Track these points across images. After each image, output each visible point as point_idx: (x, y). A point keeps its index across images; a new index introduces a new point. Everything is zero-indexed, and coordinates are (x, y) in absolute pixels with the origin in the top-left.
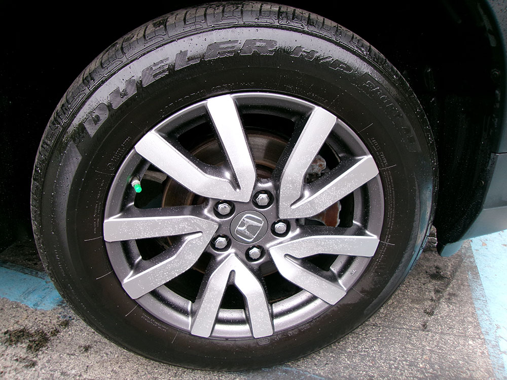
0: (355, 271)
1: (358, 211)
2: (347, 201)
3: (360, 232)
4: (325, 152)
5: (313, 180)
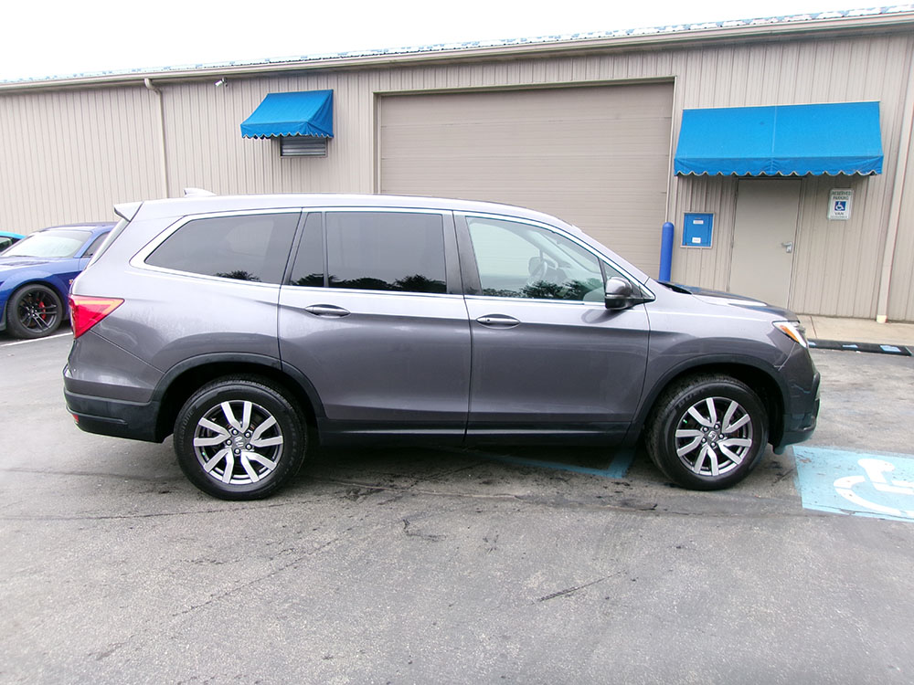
0: (745, 451)
1: (744, 433)
2: (741, 429)
3: (746, 438)
4: (734, 415)
5: (732, 422)
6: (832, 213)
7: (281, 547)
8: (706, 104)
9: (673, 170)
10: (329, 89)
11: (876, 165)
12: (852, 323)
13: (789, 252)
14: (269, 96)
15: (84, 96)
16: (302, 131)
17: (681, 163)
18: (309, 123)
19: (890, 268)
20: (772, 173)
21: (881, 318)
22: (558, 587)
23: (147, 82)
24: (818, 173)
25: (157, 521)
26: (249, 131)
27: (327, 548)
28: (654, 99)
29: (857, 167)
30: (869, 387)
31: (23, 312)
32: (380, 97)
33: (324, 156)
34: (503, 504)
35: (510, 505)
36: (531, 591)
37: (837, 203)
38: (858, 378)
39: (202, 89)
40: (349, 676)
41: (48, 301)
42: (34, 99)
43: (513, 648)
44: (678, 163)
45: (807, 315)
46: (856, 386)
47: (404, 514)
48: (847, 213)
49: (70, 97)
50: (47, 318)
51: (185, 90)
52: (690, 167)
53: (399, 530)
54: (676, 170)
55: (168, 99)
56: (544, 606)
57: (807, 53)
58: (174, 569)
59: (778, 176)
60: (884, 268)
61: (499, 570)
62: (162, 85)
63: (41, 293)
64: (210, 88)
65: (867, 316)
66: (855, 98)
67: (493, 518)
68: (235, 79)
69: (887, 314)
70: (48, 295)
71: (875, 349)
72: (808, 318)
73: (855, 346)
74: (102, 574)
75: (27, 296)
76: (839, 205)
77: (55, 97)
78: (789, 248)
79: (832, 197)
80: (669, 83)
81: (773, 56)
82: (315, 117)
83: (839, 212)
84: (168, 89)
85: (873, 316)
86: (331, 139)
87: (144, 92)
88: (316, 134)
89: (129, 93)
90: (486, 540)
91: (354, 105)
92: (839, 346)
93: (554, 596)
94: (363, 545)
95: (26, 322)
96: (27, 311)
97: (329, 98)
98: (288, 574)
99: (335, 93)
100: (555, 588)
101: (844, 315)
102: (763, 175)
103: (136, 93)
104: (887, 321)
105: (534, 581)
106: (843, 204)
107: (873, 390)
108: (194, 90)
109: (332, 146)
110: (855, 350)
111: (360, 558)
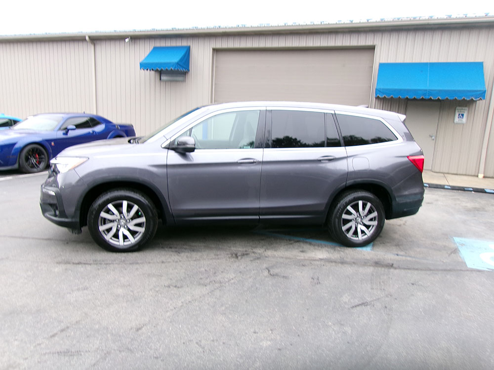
6: (457, 120)
7: (208, 280)
8: (391, 60)
9: (375, 94)
10: (188, 45)
11: (482, 95)
12: (465, 178)
13: (433, 140)
14: (155, 48)
15: (51, 44)
16: (174, 67)
17: (380, 91)
18: (178, 63)
19: (486, 150)
20: (427, 97)
21: (481, 176)
22: (358, 301)
23: (87, 38)
24: (452, 98)
25: (137, 266)
26: (144, 66)
27: (232, 281)
28: (364, 57)
29: (472, 96)
30: (483, 210)
31: (27, 159)
32: (216, 51)
33: (184, 81)
34: (314, 262)
35: (318, 263)
36: (345, 303)
37: (459, 115)
38: (477, 205)
39: (117, 43)
40: (270, 341)
41: (40, 153)
42: (23, 45)
43: (348, 329)
44: (378, 91)
45: (442, 173)
46: (477, 209)
47: (265, 266)
48: (464, 120)
49: (43, 45)
50: (40, 163)
51: (108, 43)
52: (383, 93)
53: (266, 273)
54: (376, 95)
55: (98, 47)
56: (355, 310)
57: (446, 35)
58: (157, 289)
59: (430, 100)
60: (483, 150)
61: (326, 293)
62: (95, 40)
63: (37, 149)
64: (122, 43)
65: (473, 174)
66: (471, 59)
67: (312, 268)
68: (136, 38)
69: (484, 173)
70: (40, 150)
71: (482, 191)
72: (442, 175)
73: (472, 189)
74: (120, 291)
75: (29, 150)
76: (460, 115)
77: (35, 45)
78: (433, 138)
79: (457, 111)
80: (372, 49)
81: (428, 36)
82: (181, 60)
83: (461, 119)
84: (98, 42)
85: (476, 174)
86: (188, 73)
87: (85, 44)
88: (181, 69)
89: (76, 44)
90: (313, 278)
91: (201, 55)
92: (462, 189)
93: (358, 305)
94: (251, 280)
95: (29, 165)
96: (29, 159)
97: (188, 50)
98: (217, 293)
99: (191, 48)
100: (357, 302)
101: (461, 173)
102: (422, 99)
103: (81, 44)
104: (484, 177)
105: (345, 298)
106: (463, 115)
107: (486, 211)
108: (113, 43)
109: (189, 76)
110: (471, 191)
111: (252, 286)
